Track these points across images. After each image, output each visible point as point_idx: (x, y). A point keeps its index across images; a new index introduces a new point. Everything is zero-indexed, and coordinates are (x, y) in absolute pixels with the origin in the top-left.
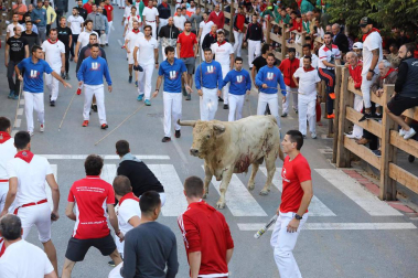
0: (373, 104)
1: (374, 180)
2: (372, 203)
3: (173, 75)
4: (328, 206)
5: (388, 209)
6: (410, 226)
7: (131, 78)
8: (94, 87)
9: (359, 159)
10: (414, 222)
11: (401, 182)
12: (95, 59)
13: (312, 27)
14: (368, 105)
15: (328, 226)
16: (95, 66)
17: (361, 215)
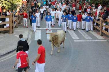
0: (99, 18)
1: (99, 32)
2: (99, 37)
3: (64, 18)
4: (91, 37)
5: (102, 38)
6: (106, 41)
7: (56, 21)
8: (48, 22)
9: (96, 28)
10: (107, 40)
11: (104, 33)
12: (49, 16)
13: (87, 4)
14: (98, 19)
15: (90, 41)
16: (49, 17)
17: (97, 39)
